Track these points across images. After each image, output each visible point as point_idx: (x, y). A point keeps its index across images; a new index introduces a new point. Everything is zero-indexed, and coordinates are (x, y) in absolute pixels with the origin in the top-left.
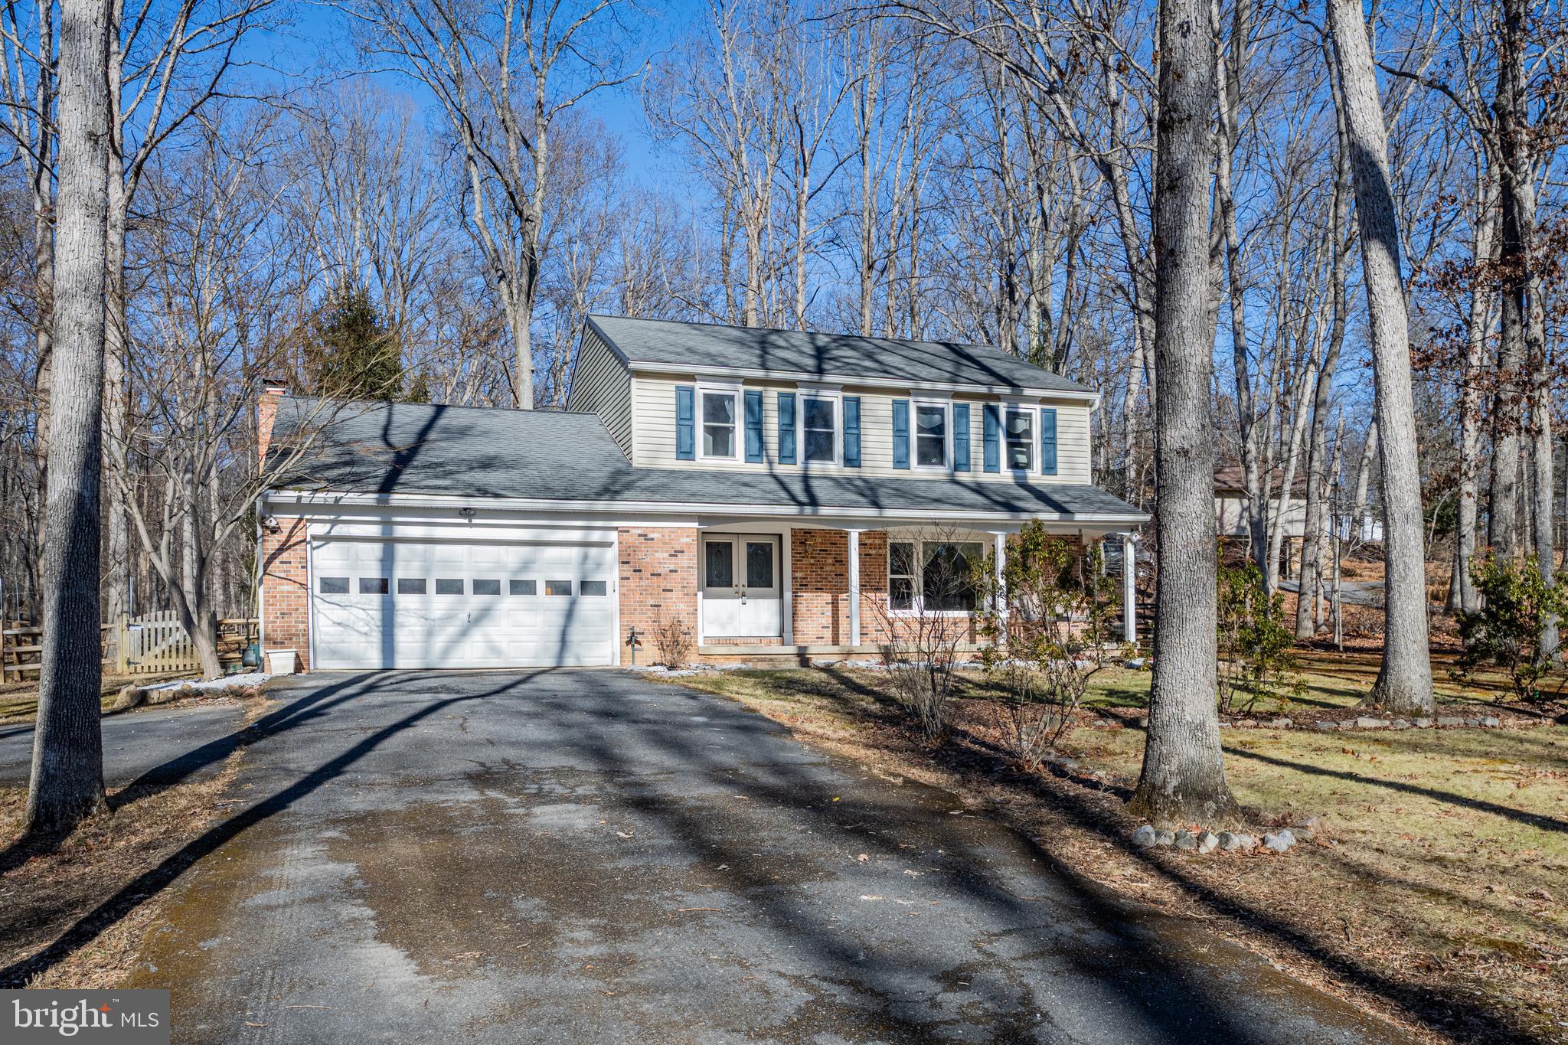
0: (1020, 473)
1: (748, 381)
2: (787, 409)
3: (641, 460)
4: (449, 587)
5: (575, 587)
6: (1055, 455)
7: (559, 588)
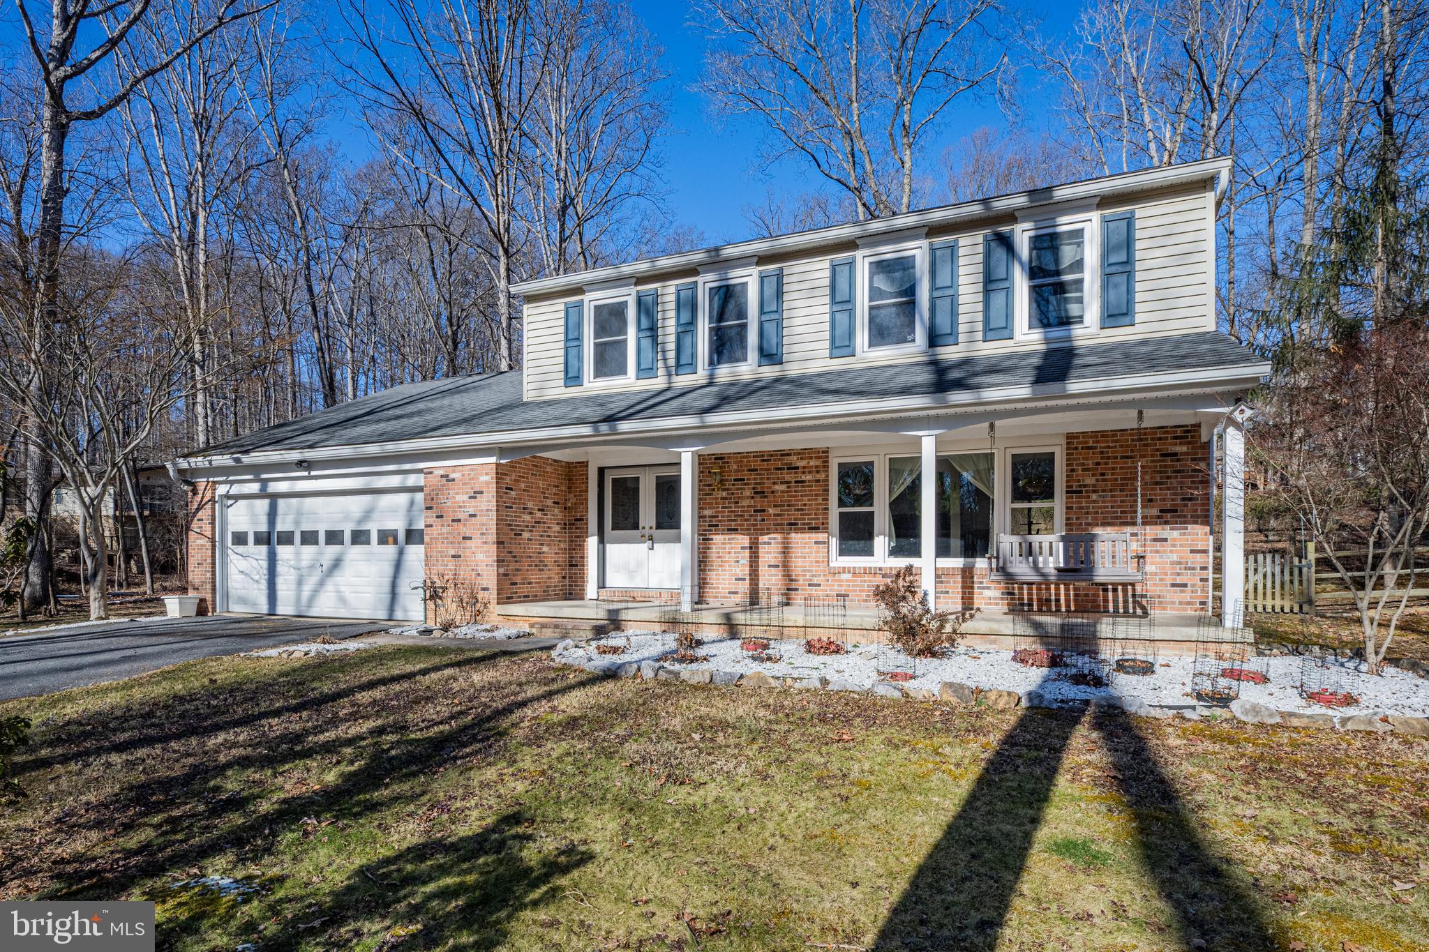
0: (1057, 332)
1: (641, 280)
2: (687, 305)
3: (531, 393)
4: (309, 538)
5: (401, 536)
6: (1130, 291)
7: (386, 537)
